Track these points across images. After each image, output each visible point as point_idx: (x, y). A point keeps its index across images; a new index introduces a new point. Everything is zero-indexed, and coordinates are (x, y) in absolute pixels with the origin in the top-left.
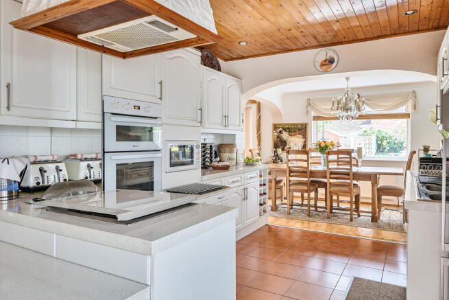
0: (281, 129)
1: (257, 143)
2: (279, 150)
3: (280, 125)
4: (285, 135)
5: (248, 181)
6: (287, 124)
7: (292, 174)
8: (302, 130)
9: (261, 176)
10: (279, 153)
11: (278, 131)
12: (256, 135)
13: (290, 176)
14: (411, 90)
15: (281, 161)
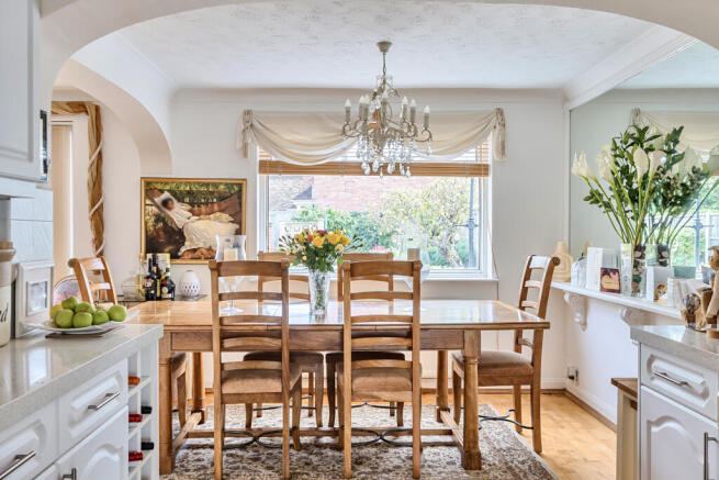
0: (166, 195)
1: (91, 235)
2: (164, 259)
3: (165, 181)
4: (179, 214)
5: (76, 432)
6: (188, 182)
7: (228, 343)
8: (228, 199)
9: (133, 380)
10: (162, 266)
11: (158, 200)
12: (86, 214)
13: (222, 348)
14: (492, 108)
15: (171, 290)
